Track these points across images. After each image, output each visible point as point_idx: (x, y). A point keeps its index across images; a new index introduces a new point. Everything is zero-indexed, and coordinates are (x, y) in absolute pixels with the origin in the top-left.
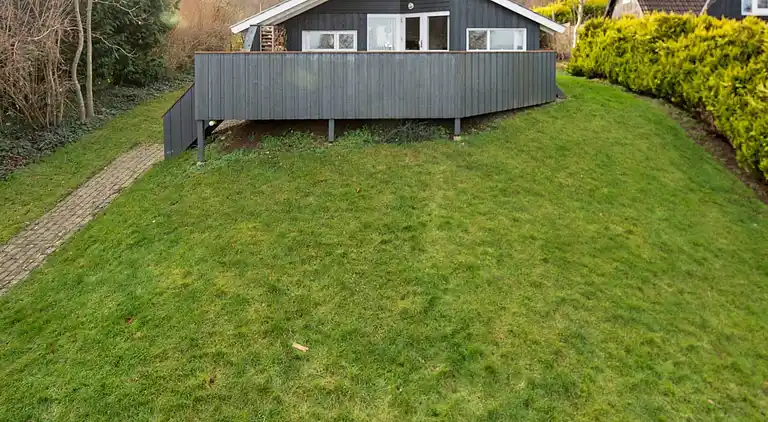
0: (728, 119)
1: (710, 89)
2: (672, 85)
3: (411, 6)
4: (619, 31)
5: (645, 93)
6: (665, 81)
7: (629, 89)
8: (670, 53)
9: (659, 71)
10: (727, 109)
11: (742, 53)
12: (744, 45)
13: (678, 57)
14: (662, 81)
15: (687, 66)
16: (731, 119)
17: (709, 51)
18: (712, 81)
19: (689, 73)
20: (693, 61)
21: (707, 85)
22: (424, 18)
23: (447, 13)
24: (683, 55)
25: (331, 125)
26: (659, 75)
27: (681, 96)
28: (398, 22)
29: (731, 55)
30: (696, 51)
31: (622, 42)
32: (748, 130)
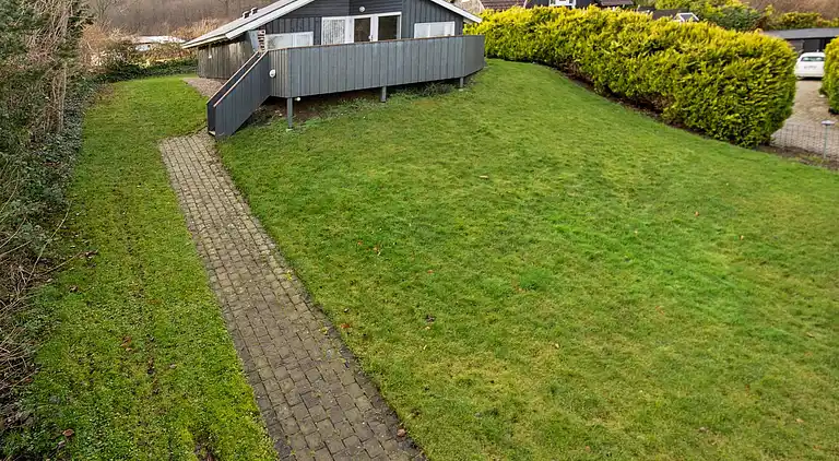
0: (590, 65)
1: (578, 49)
2: (546, 52)
3: (362, 9)
4: (496, 21)
5: (525, 60)
6: (542, 50)
7: (507, 59)
8: (547, 31)
9: (537, 44)
10: (590, 59)
11: (595, 27)
12: (595, 22)
13: (554, 33)
14: (538, 51)
15: (561, 38)
16: (592, 64)
17: (574, 27)
18: (579, 45)
19: (562, 42)
20: (564, 34)
21: (575, 48)
22: (375, 18)
23: (400, 13)
24: (557, 32)
25: (384, 90)
26: (537, 46)
27: (552, 57)
28: (348, 23)
29: (588, 29)
30: (565, 28)
31: (499, 29)
32: (603, 68)
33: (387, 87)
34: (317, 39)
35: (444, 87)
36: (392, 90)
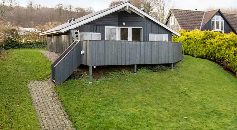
0: (233, 63)
1: (227, 54)
2: (212, 54)
3: (124, 24)
4: (187, 36)
5: (202, 57)
6: (210, 53)
7: (193, 56)
8: (212, 44)
9: (207, 49)
10: (233, 60)
11: (234, 44)
12: (234, 41)
13: (215, 45)
14: (208, 53)
15: (218, 48)
16: (234, 63)
17: (224, 43)
18: (227, 52)
19: (219, 50)
20: (220, 46)
21: (225, 53)
22: (130, 29)
23: (141, 27)
26: (207, 51)
27: (215, 57)
28: (118, 30)
29: (231, 44)
30: (220, 43)
31: (189, 40)
33: (137, 65)
34: (103, 37)
35: (164, 68)
36: (140, 66)
